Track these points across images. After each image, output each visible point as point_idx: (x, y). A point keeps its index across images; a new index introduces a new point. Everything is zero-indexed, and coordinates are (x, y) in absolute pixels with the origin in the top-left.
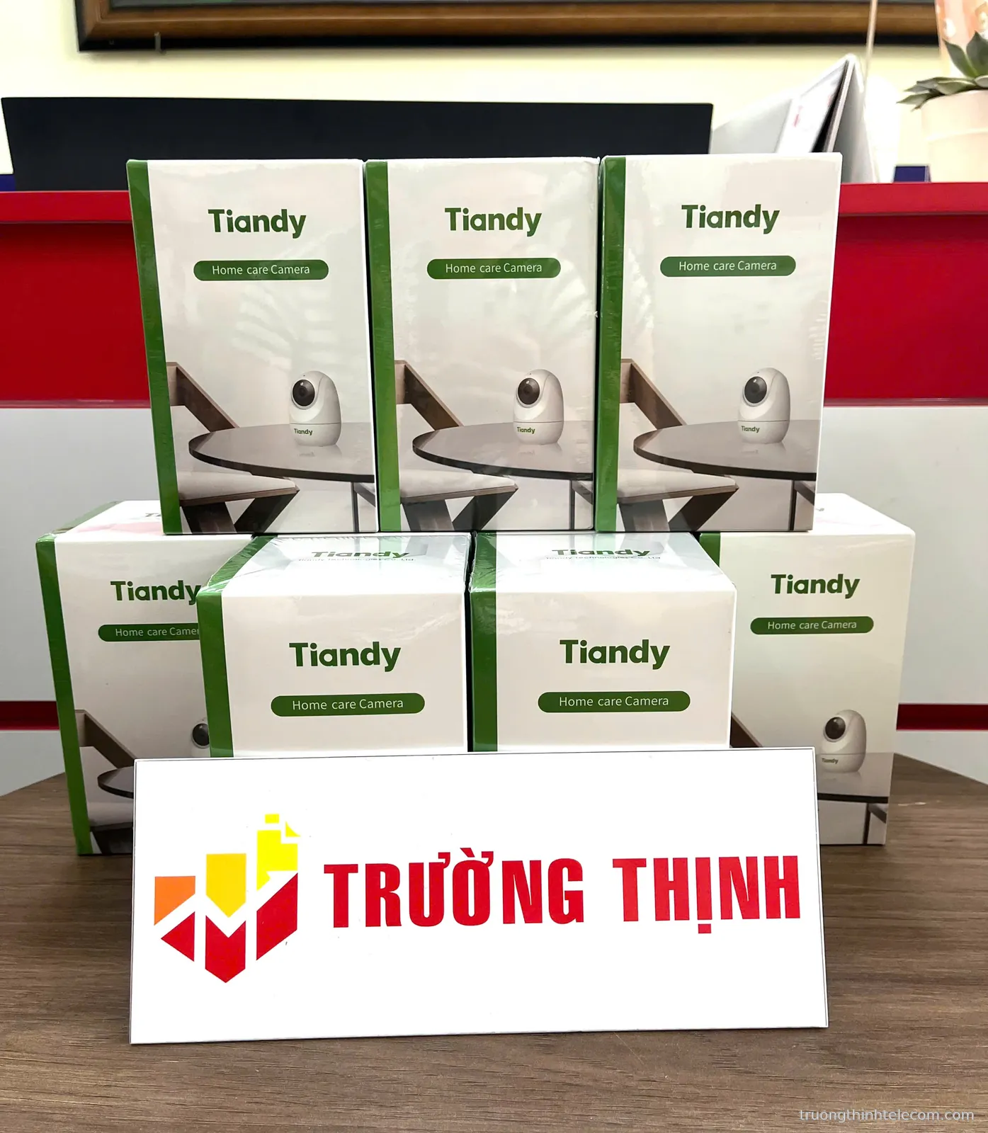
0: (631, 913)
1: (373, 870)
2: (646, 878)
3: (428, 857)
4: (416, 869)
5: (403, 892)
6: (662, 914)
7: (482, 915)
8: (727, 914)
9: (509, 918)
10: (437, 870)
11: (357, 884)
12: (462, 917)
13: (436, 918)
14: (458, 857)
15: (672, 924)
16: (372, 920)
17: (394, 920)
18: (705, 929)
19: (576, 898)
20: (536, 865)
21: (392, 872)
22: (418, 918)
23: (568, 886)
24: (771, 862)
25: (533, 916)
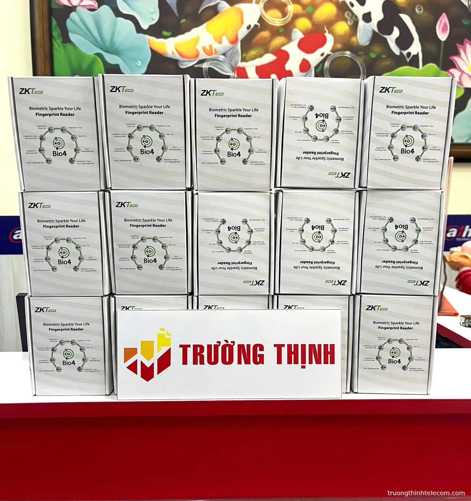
0: (279, 361)
1: (195, 347)
2: (284, 350)
3: (213, 343)
4: (209, 347)
5: (205, 354)
6: (289, 362)
7: (231, 361)
8: (311, 362)
9: (240, 362)
10: (216, 347)
11: (190, 351)
12: (224, 362)
13: (216, 362)
14: (223, 343)
15: (293, 365)
16: (195, 363)
17: (202, 363)
18: (303, 367)
19: (262, 357)
20: (249, 346)
21: (202, 347)
22: (210, 362)
24: (326, 346)
25: (247, 362)
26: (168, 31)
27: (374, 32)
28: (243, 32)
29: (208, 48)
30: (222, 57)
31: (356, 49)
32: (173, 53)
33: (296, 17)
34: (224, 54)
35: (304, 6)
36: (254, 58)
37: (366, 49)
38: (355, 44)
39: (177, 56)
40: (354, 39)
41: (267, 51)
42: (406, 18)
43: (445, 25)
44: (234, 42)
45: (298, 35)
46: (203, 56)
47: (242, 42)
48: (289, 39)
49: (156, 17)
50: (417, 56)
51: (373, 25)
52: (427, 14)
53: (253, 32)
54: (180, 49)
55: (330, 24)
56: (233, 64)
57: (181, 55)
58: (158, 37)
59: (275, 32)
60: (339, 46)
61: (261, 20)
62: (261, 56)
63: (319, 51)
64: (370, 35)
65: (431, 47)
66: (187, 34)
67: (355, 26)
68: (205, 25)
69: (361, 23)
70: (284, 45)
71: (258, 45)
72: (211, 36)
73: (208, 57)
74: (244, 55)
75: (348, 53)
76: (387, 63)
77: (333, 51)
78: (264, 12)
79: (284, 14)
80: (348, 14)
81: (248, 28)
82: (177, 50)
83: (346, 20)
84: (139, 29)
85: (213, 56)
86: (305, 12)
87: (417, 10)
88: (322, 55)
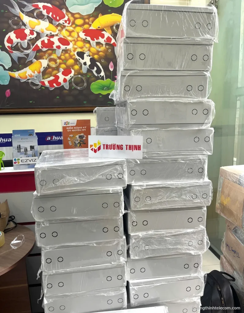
0: (127, 149)
1: (106, 145)
2: (128, 146)
3: (111, 144)
4: (110, 145)
5: (109, 147)
6: (129, 149)
7: (115, 149)
8: (135, 150)
9: (117, 149)
10: (111, 145)
11: (105, 146)
12: (113, 149)
13: (111, 149)
14: (113, 144)
15: (130, 150)
16: (106, 149)
17: (108, 149)
18: (133, 151)
19: (122, 148)
20: (119, 145)
21: (108, 145)
22: (110, 149)
23: (122, 147)
24: (138, 146)
25: (119, 149)
26: (15, 69)
27: (88, 68)
28: (42, 69)
29: (30, 75)
30: (36, 78)
31: (82, 74)
32: (18, 77)
33: (60, 64)
34: (36, 77)
35: (63, 60)
36: (47, 78)
37: (86, 74)
38: (82, 73)
39: (19, 78)
40: (81, 71)
41: (51, 76)
42: (98, 64)
43: (112, 65)
44: (39, 73)
45: (62, 70)
46: (28, 78)
47: (42, 73)
48: (59, 72)
49: (11, 65)
50: (103, 76)
51: (87, 66)
52: (105, 62)
53: (46, 69)
54: (20, 76)
55: (72, 66)
56: (39, 80)
57: (20, 77)
58: (12, 72)
59: (54, 69)
60: (76, 73)
61: (48, 65)
62: (49, 77)
63: (70, 75)
64: (87, 70)
65: (108, 73)
66: (22, 70)
67: (81, 66)
68: (28, 67)
69: (83, 66)
70: (57, 73)
71: (48, 74)
72: (31, 71)
73: (31, 78)
74: (43, 77)
75: (80, 76)
76: (93, 79)
77: (74, 75)
78: (49, 62)
79: (56, 63)
80: (78, 63)
81: (44, 68)
82: (19, 76)
83: (78, 65)
84: (5, 69)
85: (32, 78)
86: (63, 62)
87: (102, 61)
88: (71, 76)
